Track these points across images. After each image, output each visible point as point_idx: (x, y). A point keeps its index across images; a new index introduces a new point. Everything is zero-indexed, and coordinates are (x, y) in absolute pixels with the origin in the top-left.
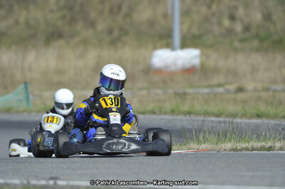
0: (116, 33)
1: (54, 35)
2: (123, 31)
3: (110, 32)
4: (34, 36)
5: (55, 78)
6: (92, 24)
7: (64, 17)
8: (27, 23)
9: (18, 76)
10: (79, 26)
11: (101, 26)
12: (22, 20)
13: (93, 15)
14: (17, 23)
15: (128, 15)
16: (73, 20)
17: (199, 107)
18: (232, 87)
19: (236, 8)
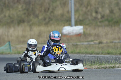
0: (47, 20)
1: (21, 22)
2: (50, 19)
3: (45, 19)
4: (12, 22)
5: (22, 39)
6: (37, 16)
7: (25, 14)
8: (9, 16)
9: (6, 39)
10: (32, 17)
11: (40, 17)
12: (7, 15)
13: (37, 12)
14: (5, 16)
15: (52, 12)
16: (29, 15)
17: (83, 50)
18: (97, 42)
19: (98, 8)
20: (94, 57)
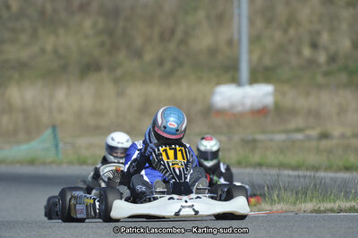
0: (168, 65)
1: (89, 68)
2: (177, 63)
3: (161, 63)
4: (64, 68)
5: (92, 122)
6: (138, 54)
7: (102, 44)
8: (55, 51)
9: (45, 118)
10: (122, 55)
11: (149, 56)
12: (49, 47)
13: (139, 42)
14: (43, 51)
15: (183, 42)
16: (114, 48)
17: (272, 158)
18: (314, 133)
19: (319, 33)
20: (305, 177)
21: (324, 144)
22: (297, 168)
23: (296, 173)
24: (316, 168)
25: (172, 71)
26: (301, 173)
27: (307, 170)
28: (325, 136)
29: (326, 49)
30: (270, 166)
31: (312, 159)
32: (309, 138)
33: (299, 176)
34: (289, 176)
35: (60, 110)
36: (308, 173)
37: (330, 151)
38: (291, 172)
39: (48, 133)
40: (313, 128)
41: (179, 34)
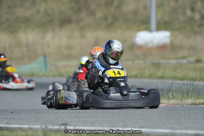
0: (110, 20)
1: (65, 21)
2: (115, 19)
3: (106, 18)
4: (51, 22)
5: (66, 52)
6: (93, 14)
7: (72, 8)
8: (46, 12)
9: (39, 51)
10: (83, 14)
11: (99, 15)
12: (42, 10)
13: (93, 7)
14: (38, 12)
15: (118, 7)
16: (79, 11)
17: (169, 73)
18: (193, 59)
19: (195, 3)
20: (187, 84)
21: (198, 65)
22: (183, 79)
23: (182, 82)
24: (194, 80)
25: (112, 24)
26: (185, 82)
27: (189, 80)
28: (198, 61)
29: (199, 11)
30: (168, 78)
31: (192, 74)
32: (190, 62)
33: (184, 84)
34: (178, 84)
35: (48, 46)
36: (189, 82)
37: (201, 70)
38: (180, 82)
39: (41, 59)
40: (192, 56)
41: (116, 2)
